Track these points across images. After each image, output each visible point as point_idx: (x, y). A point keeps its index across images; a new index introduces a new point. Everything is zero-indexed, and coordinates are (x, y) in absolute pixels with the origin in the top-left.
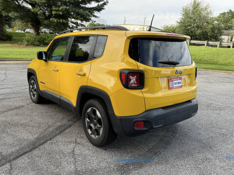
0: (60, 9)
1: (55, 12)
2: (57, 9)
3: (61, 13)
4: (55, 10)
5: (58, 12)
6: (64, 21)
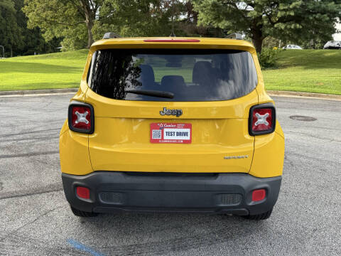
0: (291, 7)
1: (283, 13)
2: (286, 7)
3: (292, 14)
4: (284, 10)
5: (288, 13)
6: (298, 25)
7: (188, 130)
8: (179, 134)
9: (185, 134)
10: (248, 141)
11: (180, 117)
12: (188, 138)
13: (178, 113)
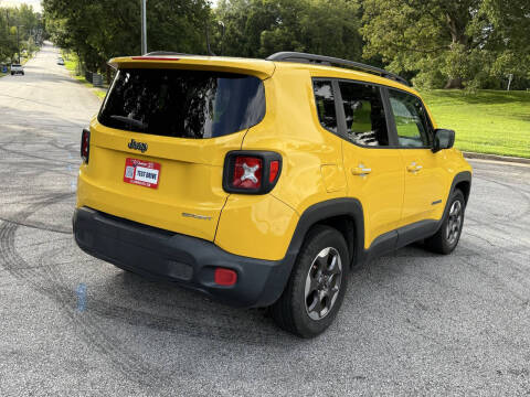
7: (156, 172)
8: (149, 175)
9: (154, 176)
10: (216, 199)
11: (146, 153)
12: (154, 181)
13: (143, 147)
